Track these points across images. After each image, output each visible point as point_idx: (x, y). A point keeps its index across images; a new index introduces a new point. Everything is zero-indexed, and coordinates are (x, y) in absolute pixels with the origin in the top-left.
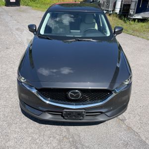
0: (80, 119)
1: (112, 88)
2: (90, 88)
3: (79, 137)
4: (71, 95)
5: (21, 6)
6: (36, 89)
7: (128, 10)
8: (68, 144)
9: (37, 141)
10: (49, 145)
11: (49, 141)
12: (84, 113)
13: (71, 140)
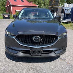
0: (40, 55)
1: (57, 35)
2: (44, 34)
3: (40, 67)
4: (35, 39)
5: (10, 19)
6: (15, 36)
7: (60, 19)
8: (33, 72)
9: (14, 70)
10: (21, 72)
11: (22, 70)
12: (42, 51)
13: (35, 69)
